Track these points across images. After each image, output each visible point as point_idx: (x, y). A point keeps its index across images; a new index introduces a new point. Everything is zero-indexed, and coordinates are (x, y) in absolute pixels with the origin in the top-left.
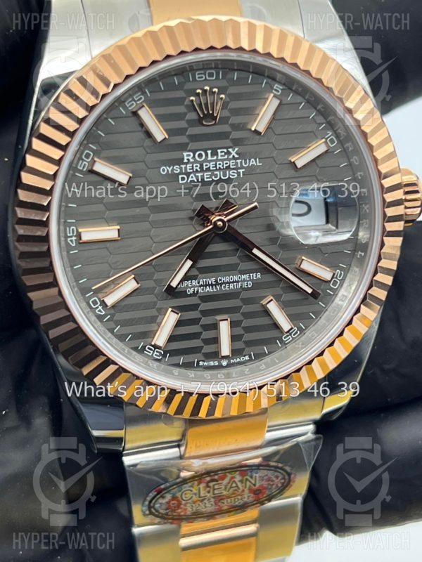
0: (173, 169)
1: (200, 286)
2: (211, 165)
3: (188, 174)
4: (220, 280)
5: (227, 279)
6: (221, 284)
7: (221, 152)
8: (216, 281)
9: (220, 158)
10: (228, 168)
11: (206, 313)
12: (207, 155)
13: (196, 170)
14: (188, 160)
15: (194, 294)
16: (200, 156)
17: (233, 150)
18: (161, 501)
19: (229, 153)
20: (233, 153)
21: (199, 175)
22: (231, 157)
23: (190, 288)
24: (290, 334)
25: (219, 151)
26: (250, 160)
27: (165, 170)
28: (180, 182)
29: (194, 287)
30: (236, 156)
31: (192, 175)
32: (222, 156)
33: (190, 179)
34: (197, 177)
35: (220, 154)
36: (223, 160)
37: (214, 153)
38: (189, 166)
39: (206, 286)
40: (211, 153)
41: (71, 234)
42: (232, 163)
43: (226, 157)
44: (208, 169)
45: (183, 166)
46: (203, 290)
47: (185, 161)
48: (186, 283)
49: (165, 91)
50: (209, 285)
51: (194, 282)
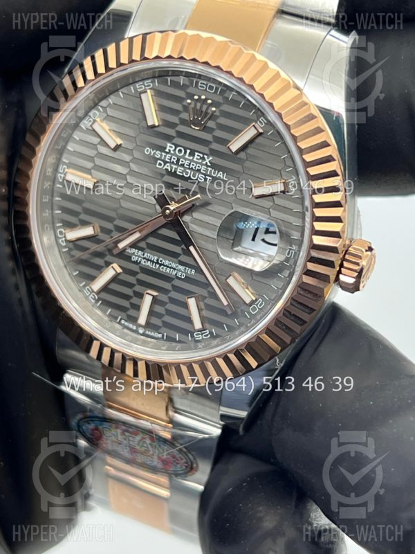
0: (155, 153)
1: (144, 258)
2: (187, 163)
3: (165, 162)
4: (161, 261)
5: (167, 263)
6: (161, 265)
7: (198, 155)
8: (158, 260)
9: (195, 159)
10: (199, 171)
11: (141, 283)
12: (185, 152)
13: (173, 162)
14: (169, 150)
15: (136, 263)
16: (180, 151)
17: (208, 158)
18: (87, 425)
19: (203, 159)
20: (207, 161)
21: (174, 167)
22: (204, 163)
23: (136, 256)
24: (202, 334)
25: (196, 154)
26: (219, 172)
27: (149, 151)
28: (157, 166)
29: (139, 257)
30: (209, 164)
31: (168, 164)
32: (197, 159)
33: (166, 167)
34: (171, 168)
35: (196, 156)
36: (197, 163)
37: (192, 154)
38: (168, 156)
39: (148, 260)
40: (190, 153)
41: (62, 172)
42: (203, 168)
43: (200, 161)
44: (182, 165)
45: (164, 154)
46: (145, 262)
47: (167, 150)
48: (133, 250)
49: (170, 86)
50: (151, 261)
51: (140, 253)
